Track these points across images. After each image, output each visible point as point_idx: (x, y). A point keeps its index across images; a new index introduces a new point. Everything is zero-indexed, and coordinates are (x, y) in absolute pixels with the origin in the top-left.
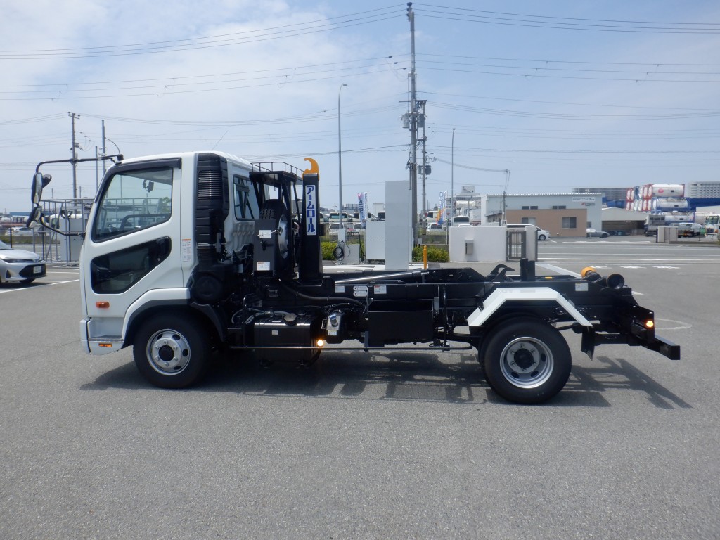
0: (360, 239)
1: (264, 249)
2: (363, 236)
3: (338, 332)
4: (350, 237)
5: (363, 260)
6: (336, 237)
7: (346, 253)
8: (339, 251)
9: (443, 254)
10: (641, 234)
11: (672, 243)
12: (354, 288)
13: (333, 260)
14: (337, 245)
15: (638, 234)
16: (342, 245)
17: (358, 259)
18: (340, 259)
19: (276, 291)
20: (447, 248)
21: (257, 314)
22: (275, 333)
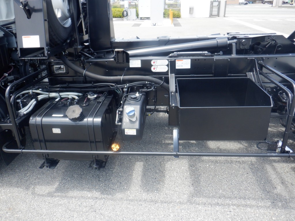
0: (136, 6)
1: (29, 16)
2: (137, 5)
3: (137, 130)
4: (130, 5)
5: (138, 18)
6: (123, 6)
7: (129, 14)
8: (125, 13)
9: (178, 14)
10: (260, 3)
11: (279, 7)
12: (152, 63)
13: (122, 18)
14: (124, 10)
15: (259, 3)
16: (126, 9)
17: (135, 17)
18: (126, 17)
19: (62, 66)
20: (180, 10)
21: (40, 97)
22: (57, 131)
